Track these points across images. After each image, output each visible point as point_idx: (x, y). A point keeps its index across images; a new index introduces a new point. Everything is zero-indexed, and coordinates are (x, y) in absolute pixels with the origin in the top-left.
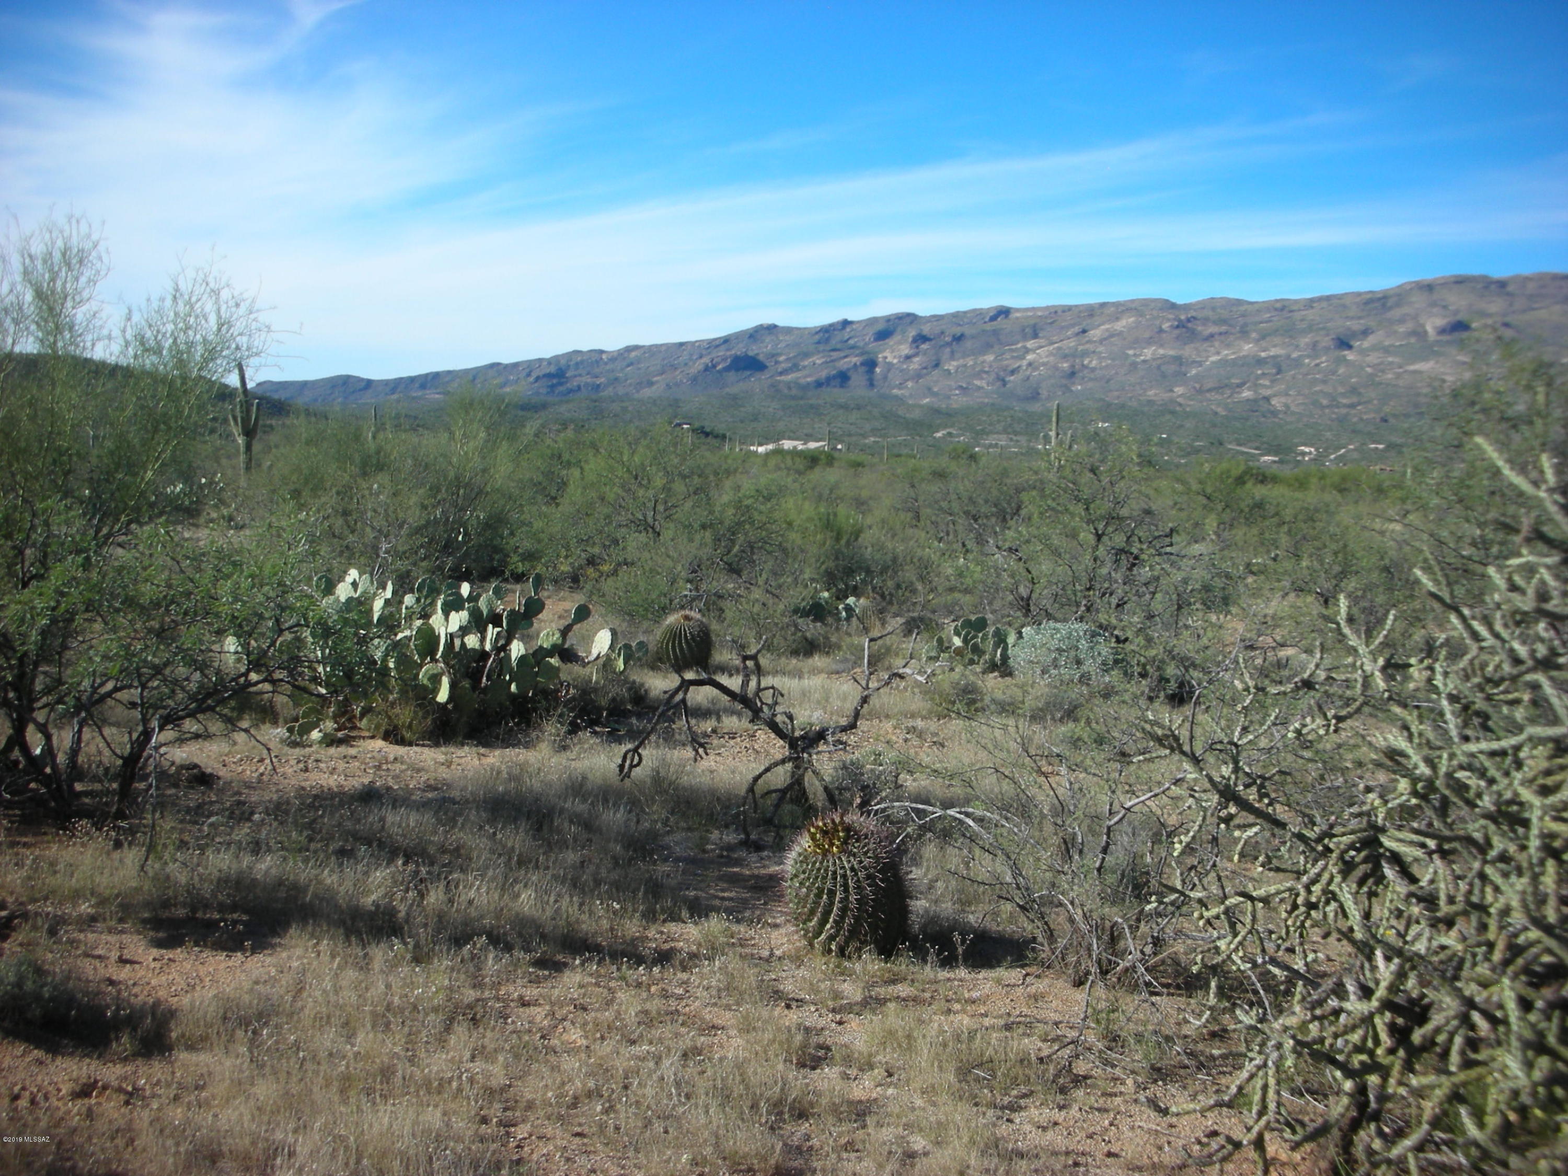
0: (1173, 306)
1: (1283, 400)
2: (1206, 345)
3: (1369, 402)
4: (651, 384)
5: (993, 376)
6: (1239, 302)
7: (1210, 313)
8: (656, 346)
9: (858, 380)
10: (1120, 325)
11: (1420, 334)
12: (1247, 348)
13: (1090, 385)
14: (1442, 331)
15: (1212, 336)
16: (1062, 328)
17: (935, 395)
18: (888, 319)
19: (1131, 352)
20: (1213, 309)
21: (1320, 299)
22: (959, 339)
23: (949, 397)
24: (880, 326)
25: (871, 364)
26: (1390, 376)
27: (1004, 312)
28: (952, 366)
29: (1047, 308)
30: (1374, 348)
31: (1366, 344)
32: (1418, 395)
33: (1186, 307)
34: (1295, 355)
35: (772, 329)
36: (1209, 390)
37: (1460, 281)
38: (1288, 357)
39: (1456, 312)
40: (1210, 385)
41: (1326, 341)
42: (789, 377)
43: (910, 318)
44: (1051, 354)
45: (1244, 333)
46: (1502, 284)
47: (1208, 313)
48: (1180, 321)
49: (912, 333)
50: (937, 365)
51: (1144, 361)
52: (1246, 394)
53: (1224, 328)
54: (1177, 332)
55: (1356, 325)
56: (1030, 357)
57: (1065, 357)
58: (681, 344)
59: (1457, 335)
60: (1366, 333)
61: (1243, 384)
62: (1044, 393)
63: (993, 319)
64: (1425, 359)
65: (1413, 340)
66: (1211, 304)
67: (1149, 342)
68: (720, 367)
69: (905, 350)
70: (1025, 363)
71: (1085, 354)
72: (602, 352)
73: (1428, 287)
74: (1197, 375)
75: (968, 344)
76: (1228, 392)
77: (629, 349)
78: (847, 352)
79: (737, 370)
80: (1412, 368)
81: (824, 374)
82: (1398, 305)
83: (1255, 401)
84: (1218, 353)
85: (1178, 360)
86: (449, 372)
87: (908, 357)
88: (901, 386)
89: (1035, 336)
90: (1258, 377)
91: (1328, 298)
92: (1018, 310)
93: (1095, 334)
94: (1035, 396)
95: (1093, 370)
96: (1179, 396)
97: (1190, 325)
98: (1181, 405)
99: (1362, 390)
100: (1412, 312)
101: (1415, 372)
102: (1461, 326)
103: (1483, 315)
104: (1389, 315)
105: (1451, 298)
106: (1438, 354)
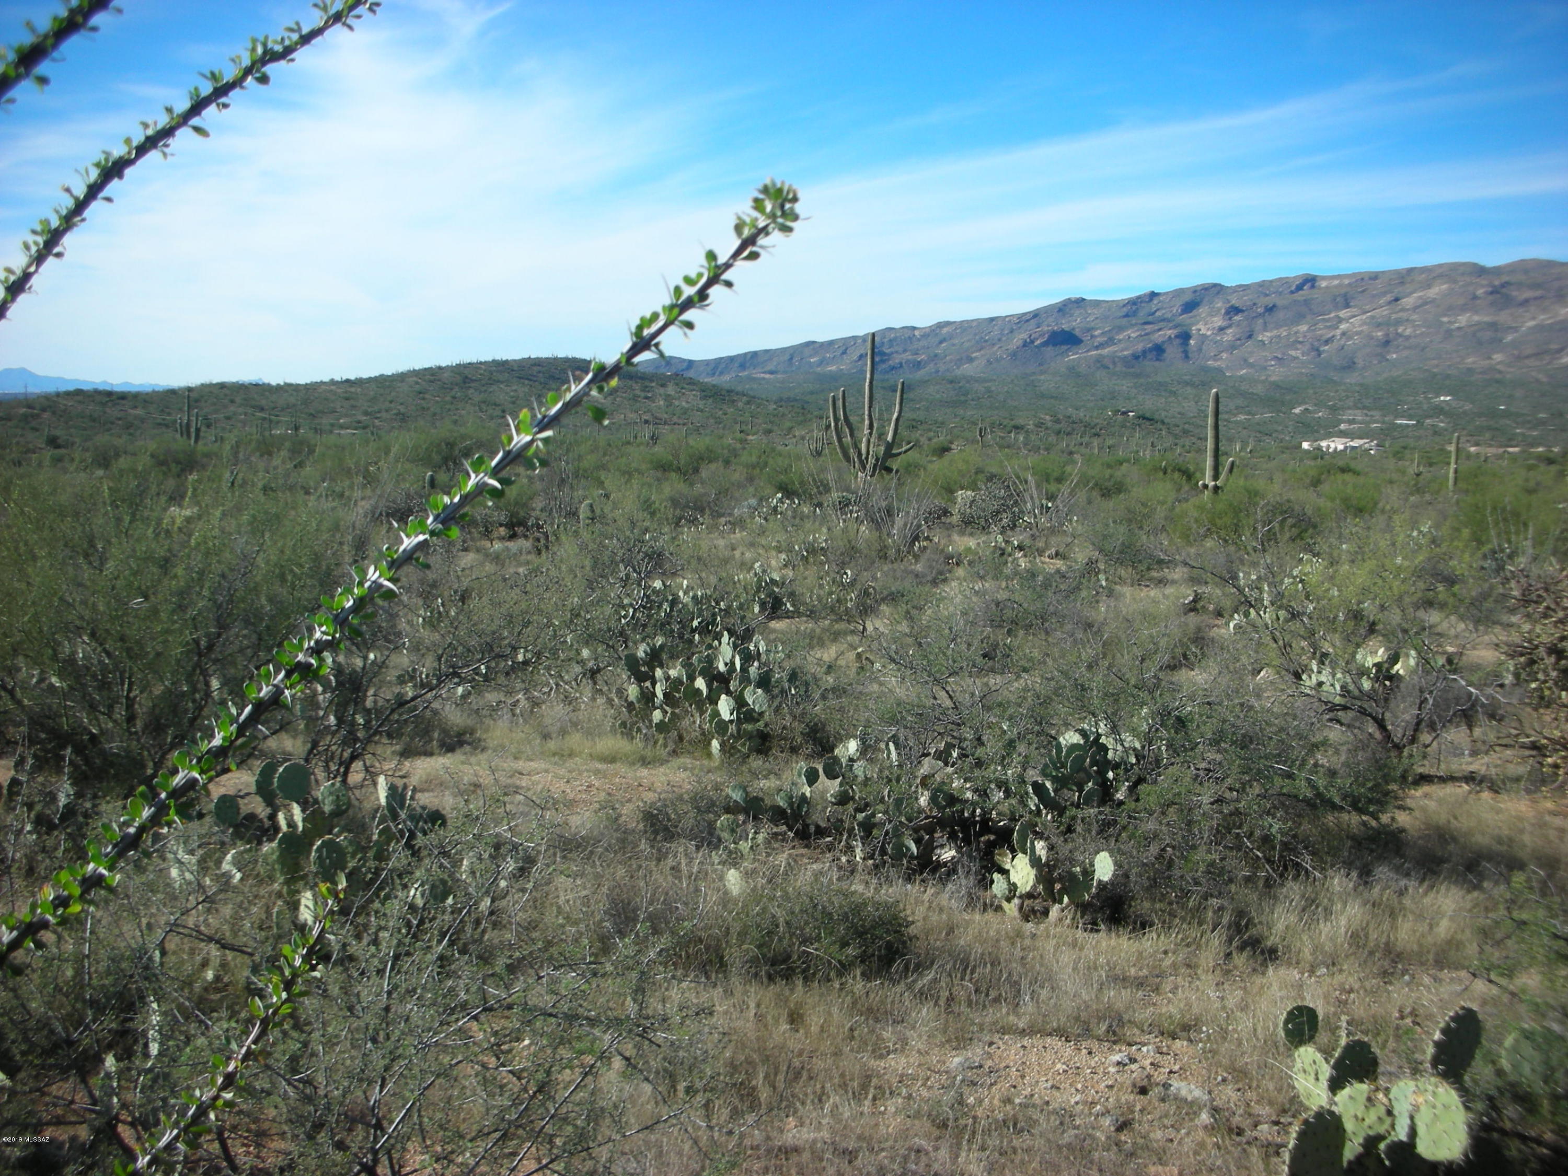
0: (1485, 273)
2: (1521, 310)
4: (971, 360)
5: (1307, 347)
6: (1550, 264)
7: (1522, 276)
8: (967, 321)
9: (1172, 352)
10: (1434, 292)
13: (1405, 353)
15: (1526, 301)
16: (1374, 296)
17: (1251, 366)
18: (1195, 290)
19: (1445, 319)
20: (1526, 272)
22: (1270, 309)
23: (1265, 368)
24: (1187, 298)
25: (1185, 337)
27: (1310, 281)
28: (1265, 336)
29: (1354, 275)
33: (1498, 271)
35: (1080, 302)
36: (1528, 357)
40: (1529, 351)
42: (1106, 351)
43: (1216, 289)
44: (1364, 323)
45: (1560, 297)
47: (1520, 276)
48: (1494, 286)
49: (1222, 304)
50: (1250, 337)
51: (1459, 329)
53: (1538, 293)
54: (1491, 298)
56: (1343, 326)
57: (1378, 326)
58: (992, 320)
62: (1360, 363)
63: (1300, 288)
66: (1521, 267)
67: (1464, 309)
68: (1037, 343)
69: (1218, 321)
70: (1338, 332)
71: (1398, 322)
72: (914, 328)
74: (1514, 341)
75: (1281, 315)
76: (1548, 358)
77: (940, 325)
78: (1162, 325)
79: (1055, 345)
81: (1140, 347)
84: (1534, 318)
85: (1493, 326)
86: (767, 351)
87: (1221, 329)
88: (1215, 357)
89: (1347, 306)
92: (1324, 278)
93: (1408, 302)
94: (1350, 366)
95: (1408, 338)
96: (1499, 363)
97: (1504, 290)
98: (1500, 372)
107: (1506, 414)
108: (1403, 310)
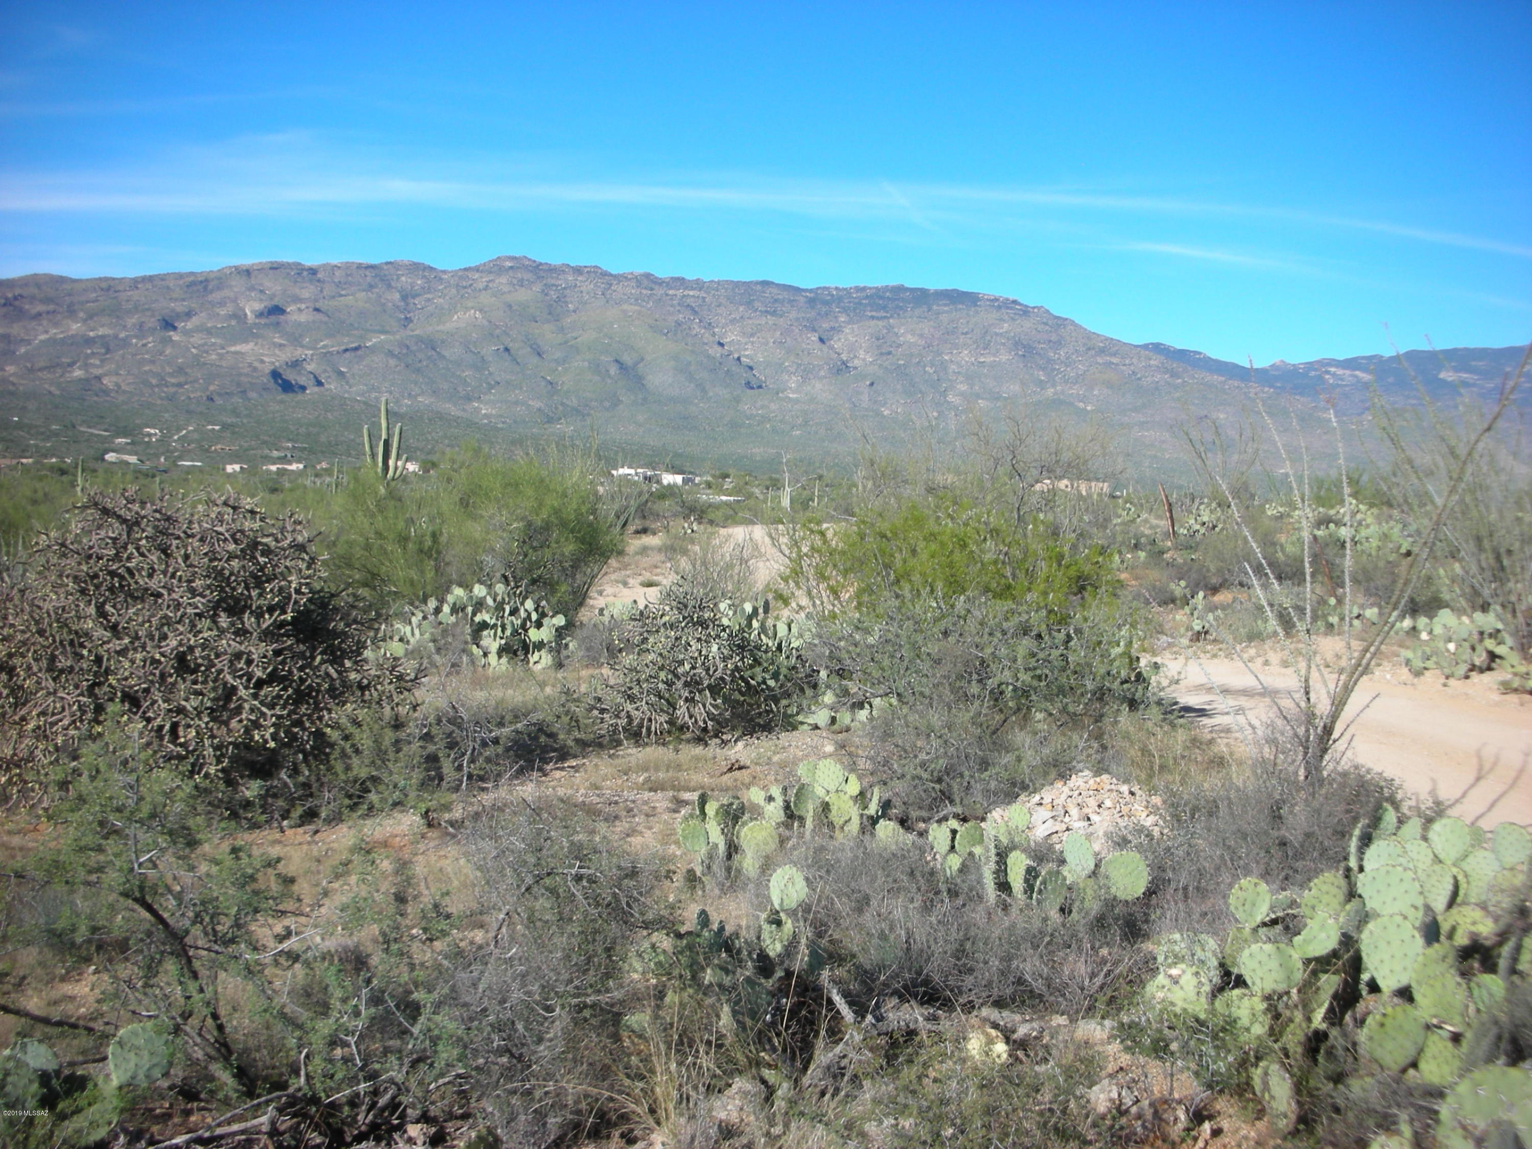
1: (114, 379)
2: (34, 323)
3: (195, 381)
6: (62, 280)
7: (36, 291)
11: (239, 316)
12: (75, 327)
14: (260, 315)
15: (39, 314)
20: (39, 286)
21: (144, 279)
26: (214, 357)
30: (199, 329)
31: (189, 325)
32: (240, 375)
33: (11, 284)
34: (122, 335)
36: (40, 370)
37: (275, 267)
38: (116, 337)
39: (273, 296)
40: (42, 364)
41: (152, 322)
45: (71, 312)
46: (313, 271)
47: (33, 290)
48: (7, 299)
52: (78, 373)
53: (51, 307)
55: (180, 307)
59: (273, 318)
60: (189, 314)
61: (74, 363)
64: (246, 341)
65: (233, 323)
66: (35, 281)
73: (247, 272)
74: (27, 353)
76: (60, 371)
80: (233, 349)
82: (219, 288)
83: (87, 380)
84: (47, 332)
85: (6, 338)
90: (88, 357)
91: (150, 279)
96: (11, 375)
97: (17, 303)
98: (14, 384)
99: (189, 370)
100: (232, 295)
101: (236, 353)
102: (277, 310)
103: (297, 299)
104: (210, 298)
105: (267, 284)
106: (256, 336)
107: (19, 426)
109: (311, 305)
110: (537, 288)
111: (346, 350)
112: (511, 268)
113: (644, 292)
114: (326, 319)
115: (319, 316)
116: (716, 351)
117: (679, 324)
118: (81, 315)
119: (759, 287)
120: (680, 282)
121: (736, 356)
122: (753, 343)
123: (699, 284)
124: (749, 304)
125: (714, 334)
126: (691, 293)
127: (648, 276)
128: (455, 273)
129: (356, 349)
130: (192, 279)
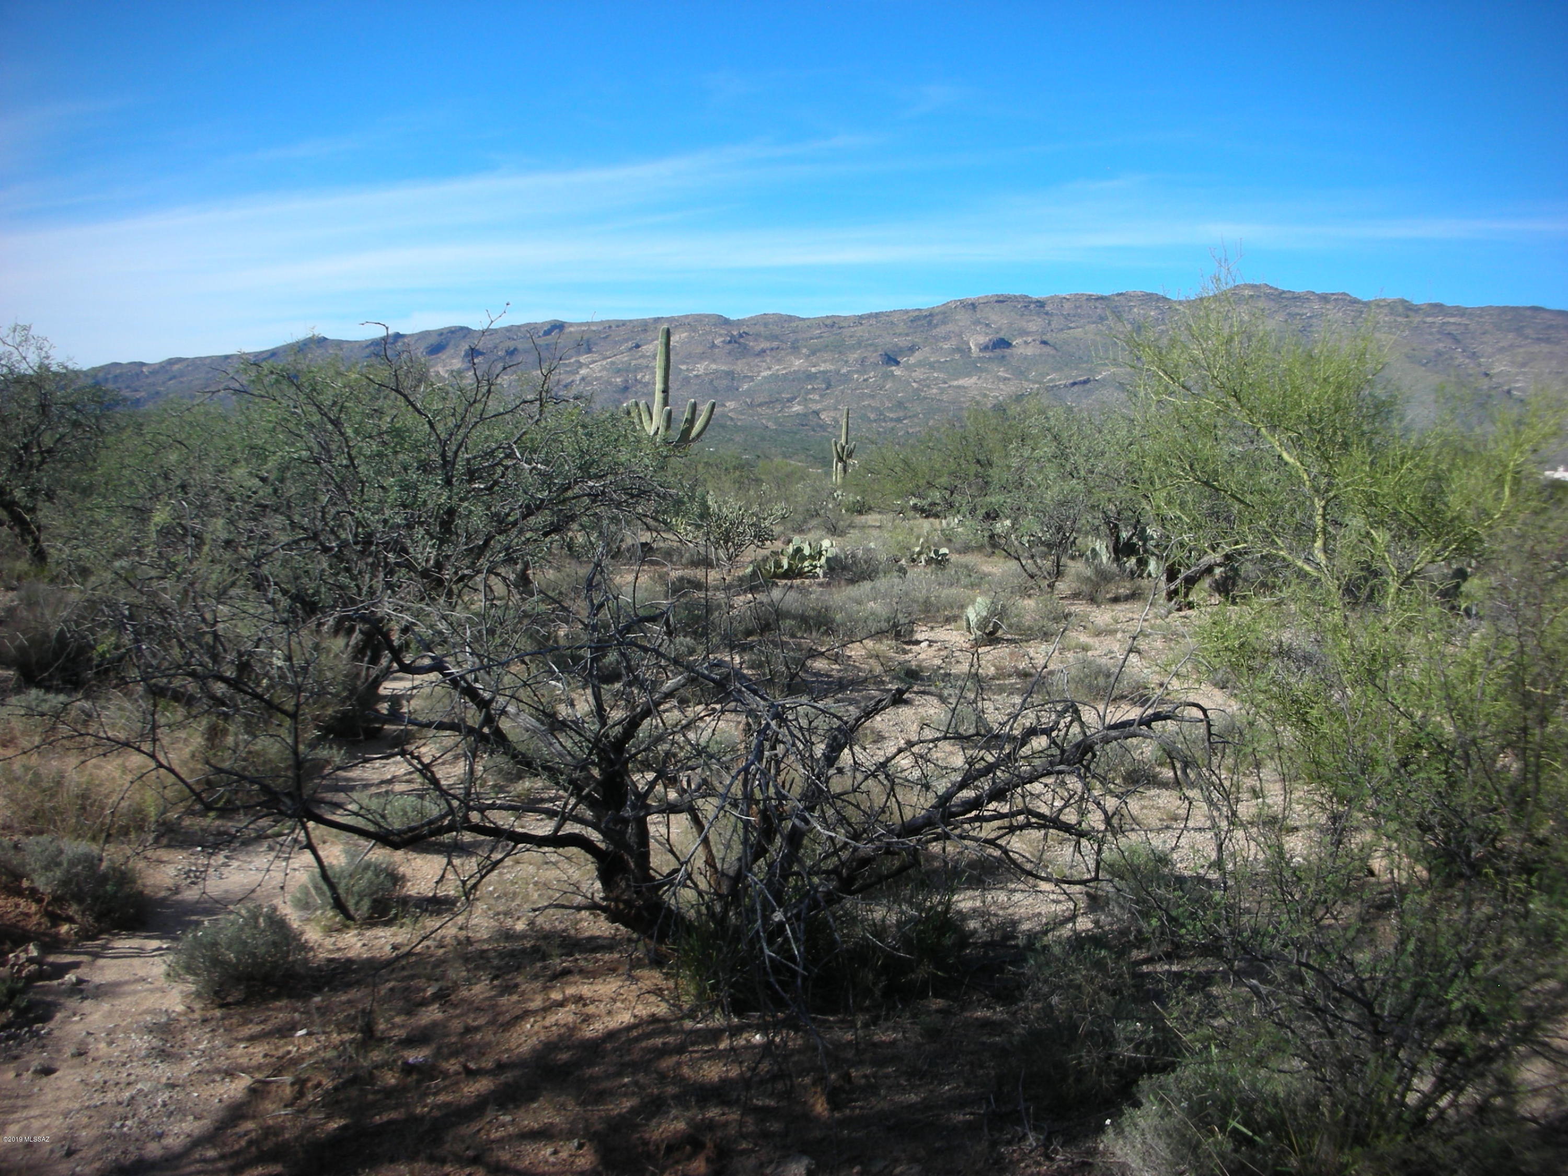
0: (727, 322)
1: (832, 414)
2: (757, 360)
3: (916, 416)
6: (791, 319)
7: (762, 329)
8: (200, 359)
11: (963, 350)
12: (798, 363)
14: (985, 348)
15: (764, 351)
16: (616, 342)
18: (440, 333)
19: (684, 367)
20: (765, 325)
21: (870, 316)
22: (512, 353)
24: (433, 340)
26: (935, 391)
27: (558, 327)
29: (602, 322)
30: (920, 364)
31: (912, 360)
32: (962, 409)
33: (740, 323)
34: (844, 371)
35: (322, 341)
36: (760, 405)
37: (1001, 300)
38: (837, 372)
39: (999, 329)
40: (761, 400)
41: (874, 357)
43: (463, 332)
44: (604, 368)
45: (795, 349)
46: (1041, 304)
47: (759, 329)
48: (732, 336)
49: (465, 347)
51: (697, 376)
52: (797, 408)
53: (775, 344)
54: (729, 347)
55: (903, 342)
56: (583, 372)
57: (618, 371)
58: (227, 357)
59: (998, 352)
60: (912, 349)
61: (794, 398)
63: (547, 333)
64: (969, 375)
65: (957, 356)
66: (764, 320)
67: (702, 357)
69: (457, 364)
70: (578, 377)
71: (638, 368)
72: (142, 364)
73: (973, 306)
74: (749, 390)
75: (521, 359)
76: (779, 407)
77: (172, 362)
80: (955, 383)
82: (944, 322)
83: (805, 415)
84: (770, 369)
85: (730, 375)
89: (589, 351)
90: (808, 392)
91: (877, 315)
92: (571, 325)
93: (650, 349)
95: (646, 384)
96: (731, 411)
97: (742, 340)
98: (732, 419)
99: (908, 405)
100: (957, 329)
101: (959, 387)
102: (1003, 343)
103: (1023, 333)
104: (934, 332)
105: (993, 317)
106: (981, 370)
108: (643, 356)
109: (1038, 337)
110: (1280, 317)
111: (1074, 384)
112: (1251, 296)
113: (1399, 319)
114: (1053, 352)
115: (1047, 349)
116: (1484, 384)
117: (1439, 354)
118: (804, 351)
119: (1528, 313)
120: (1438, 308)
121: (1506, 388)
122: (1524, 373)
123: (1460, 311)
124: (1519, 331)
125: (1480, 365)
126: (1452, 320)
127: (1403, 302)
128: (1190, 304)
129: (1085, 382)
130: (917, 313)
